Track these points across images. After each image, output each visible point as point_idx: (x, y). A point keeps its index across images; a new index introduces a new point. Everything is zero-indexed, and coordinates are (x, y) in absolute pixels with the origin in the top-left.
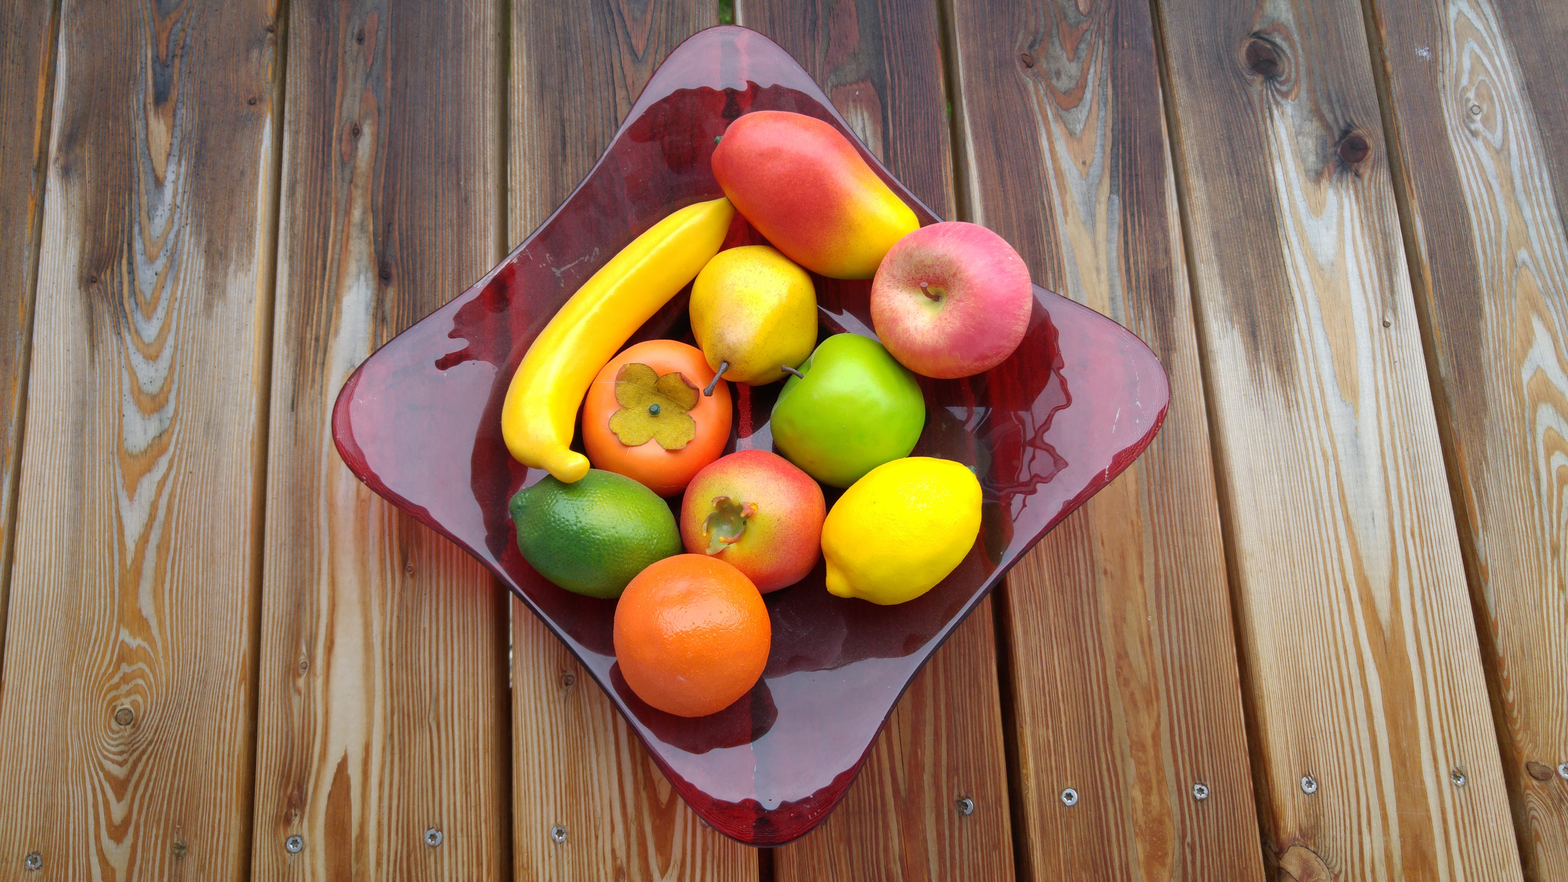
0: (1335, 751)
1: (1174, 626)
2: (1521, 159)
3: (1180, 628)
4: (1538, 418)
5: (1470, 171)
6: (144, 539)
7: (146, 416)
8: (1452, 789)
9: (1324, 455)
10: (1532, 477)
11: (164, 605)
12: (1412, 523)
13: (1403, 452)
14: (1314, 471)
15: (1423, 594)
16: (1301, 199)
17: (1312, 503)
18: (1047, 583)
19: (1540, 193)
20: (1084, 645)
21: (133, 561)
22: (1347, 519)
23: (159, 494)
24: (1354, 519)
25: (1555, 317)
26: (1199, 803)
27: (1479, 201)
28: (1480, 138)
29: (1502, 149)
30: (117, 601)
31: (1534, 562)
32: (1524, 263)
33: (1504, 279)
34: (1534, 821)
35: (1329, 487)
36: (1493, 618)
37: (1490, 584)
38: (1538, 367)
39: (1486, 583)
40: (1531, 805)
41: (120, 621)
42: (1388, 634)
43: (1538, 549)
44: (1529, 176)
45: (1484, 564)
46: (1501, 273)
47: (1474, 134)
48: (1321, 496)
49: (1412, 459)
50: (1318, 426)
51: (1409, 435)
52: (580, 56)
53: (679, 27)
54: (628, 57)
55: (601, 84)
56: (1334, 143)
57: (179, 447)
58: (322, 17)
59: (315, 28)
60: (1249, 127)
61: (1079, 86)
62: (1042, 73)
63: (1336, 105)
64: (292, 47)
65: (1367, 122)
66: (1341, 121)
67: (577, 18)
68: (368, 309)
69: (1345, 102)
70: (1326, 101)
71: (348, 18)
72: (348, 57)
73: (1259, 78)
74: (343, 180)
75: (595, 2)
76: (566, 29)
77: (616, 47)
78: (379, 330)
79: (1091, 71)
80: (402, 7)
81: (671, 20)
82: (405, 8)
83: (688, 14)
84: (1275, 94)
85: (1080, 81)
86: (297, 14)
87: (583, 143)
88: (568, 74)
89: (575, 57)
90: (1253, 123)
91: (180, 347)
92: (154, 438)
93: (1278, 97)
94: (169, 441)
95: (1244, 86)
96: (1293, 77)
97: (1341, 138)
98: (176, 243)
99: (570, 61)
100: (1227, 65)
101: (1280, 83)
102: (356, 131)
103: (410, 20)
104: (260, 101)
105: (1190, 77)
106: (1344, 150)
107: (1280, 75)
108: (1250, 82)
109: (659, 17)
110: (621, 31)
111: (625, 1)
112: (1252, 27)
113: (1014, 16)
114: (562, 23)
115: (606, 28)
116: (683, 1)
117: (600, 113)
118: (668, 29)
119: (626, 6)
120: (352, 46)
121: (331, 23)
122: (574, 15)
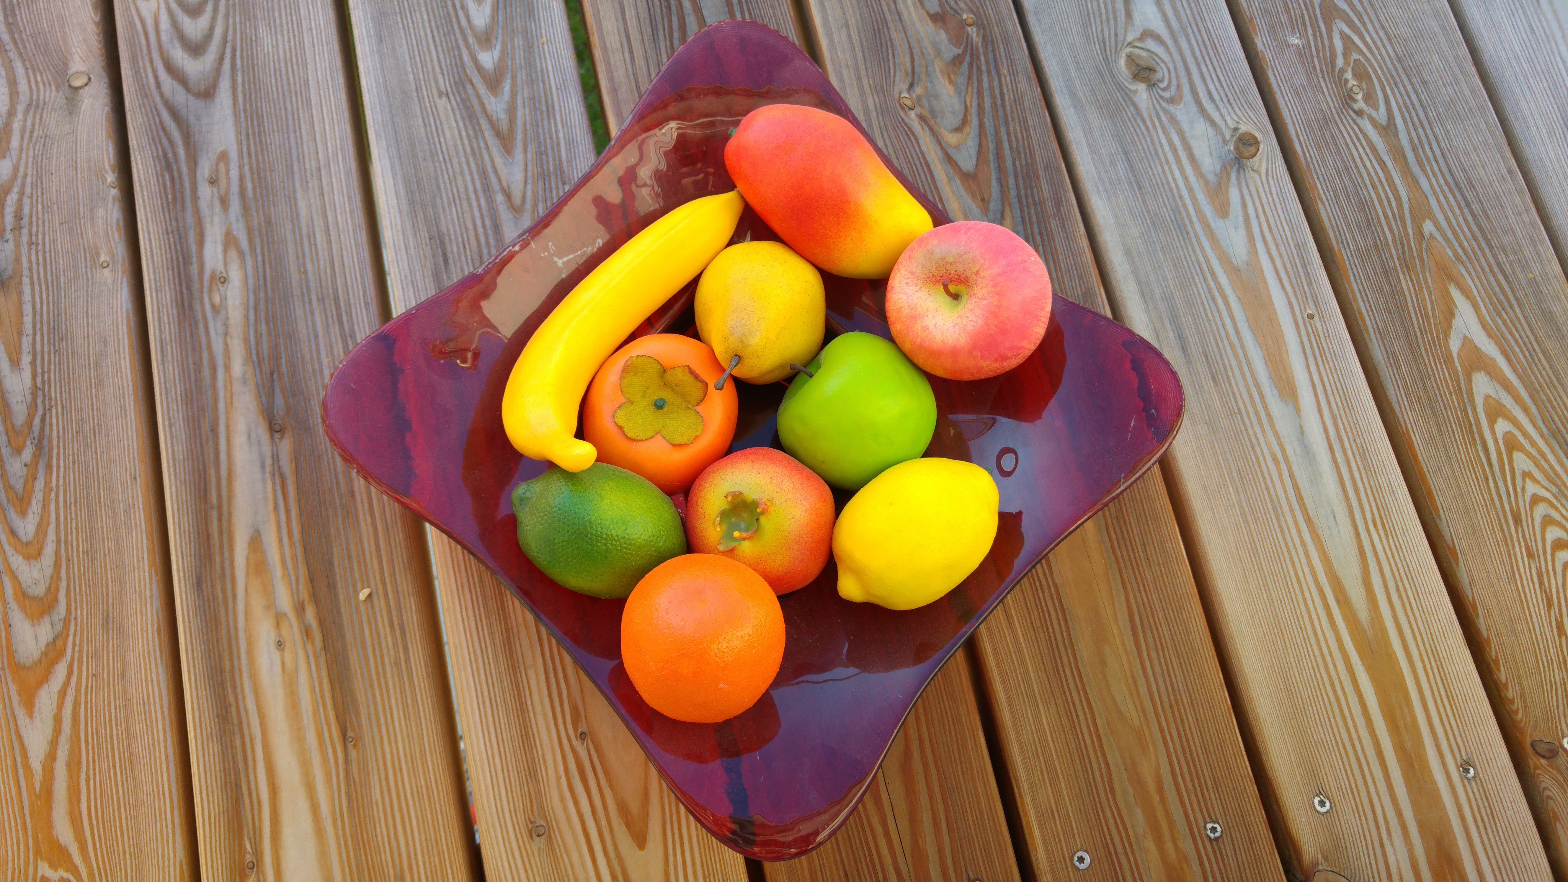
0: (1340, 763)
1: (1156, 661)
2: (1409, 133)
3: (1163, 662)
4: (1474, 388)
5: (1361, 151)
6: (50, 758)
7: (36, 621)
8: (1463, 783)
9: (1274, 459)
10: (1480, 448)
11: (83, 827)
12: (1373, 515)
13: (1350, 443)
14: (1267, 477)
15: (1397, 586)
16: (1205, 202)
17: (1271, 510)
18: (1022, 640)
19: (1434, 163)
20: (1069, 698)
21: (42, 784)
22: (1309, 521)
23: (60, 706)
24: (1315, 520)
25: (1472, 284)
26: (1214, 843)
27: (1376, 179)
28: (1365, 117)
29: (1388, 125)
30: (30, 832)
31: (1499, 535)
32: (1431, 235)
33: (1415, 254)
34: (1550, 801)
35: (1285, 492)
36: (1471, 599)
37: (1461, 565)
38: (1465, 337)
39: (1457, 564)
40: (1543, 785)
41: (38, 853)
42: (1370, 633)
43: (1500, 521)
44: (1419, 147)
45: (1451, 545)
46: (1410, 248)
47: (1360, 113)
48: (1279, 502)
49: (1361, 450)
50: (1263, 431)
51: (1353, 426)
52: (449, 166)
53: (546, 121)
54: (499, 161)
55: (475, 191)
56: (1225, 142)
57: (77, 649)
58: (167, 164)
59: (163, 177)
60: (1141, 137)
61: (965, 121)
62: (926, 113)
63: (1220, 104)
64: (141, 201)
65: (1252, 117)
66: (1228, 119)
67: (439, 126)
68: (263, 466)
69: (1229, 101)
70: (1209, 102)
71: (195, 163)
72: (203, 204)
73: (1142, 87)
74: (217, 334)
75: (455, 107)
76: (429, 140)
77: (484, 152)
78: (278, 488)
79: (975, 104)
80: (252, 142)
81: (536, 115)
82: (255, 143)
83: (553, 106)
84: (1161, 101)
85: (965, 116)
86: (140, 166)
87: (466, 256)
88: (439, 187)
89: (444, 168)
90: (1145, 133)
91: (63, 540)
92: (48, 644)
93: (1164, 104)
94: (65, 645)
95: (1128, 97)
96: (1174, 82)
97: (1232, 136)
98: (42, 429)
99: (439, 173)
100: (1108, 78)
101: (1164, 90)
102: (222, 279)
103: (263, 155)
104: (114, 263)
105: (1073, 95)
106: (1237, 148)
107: (1161, 81)
108: (1135, 92)
109: (523, 114)
110: (487, 133)
111: (486, 102)
112: (1125, 38)
113: (888, 60)
114: (424, 134)
115: (471, 133)
116: (545, 94)
117: (479, 222)
118: (535, 126)
119: (488, 107)
120: (205, 190)
121: (178, 169)
122: (435, 123)
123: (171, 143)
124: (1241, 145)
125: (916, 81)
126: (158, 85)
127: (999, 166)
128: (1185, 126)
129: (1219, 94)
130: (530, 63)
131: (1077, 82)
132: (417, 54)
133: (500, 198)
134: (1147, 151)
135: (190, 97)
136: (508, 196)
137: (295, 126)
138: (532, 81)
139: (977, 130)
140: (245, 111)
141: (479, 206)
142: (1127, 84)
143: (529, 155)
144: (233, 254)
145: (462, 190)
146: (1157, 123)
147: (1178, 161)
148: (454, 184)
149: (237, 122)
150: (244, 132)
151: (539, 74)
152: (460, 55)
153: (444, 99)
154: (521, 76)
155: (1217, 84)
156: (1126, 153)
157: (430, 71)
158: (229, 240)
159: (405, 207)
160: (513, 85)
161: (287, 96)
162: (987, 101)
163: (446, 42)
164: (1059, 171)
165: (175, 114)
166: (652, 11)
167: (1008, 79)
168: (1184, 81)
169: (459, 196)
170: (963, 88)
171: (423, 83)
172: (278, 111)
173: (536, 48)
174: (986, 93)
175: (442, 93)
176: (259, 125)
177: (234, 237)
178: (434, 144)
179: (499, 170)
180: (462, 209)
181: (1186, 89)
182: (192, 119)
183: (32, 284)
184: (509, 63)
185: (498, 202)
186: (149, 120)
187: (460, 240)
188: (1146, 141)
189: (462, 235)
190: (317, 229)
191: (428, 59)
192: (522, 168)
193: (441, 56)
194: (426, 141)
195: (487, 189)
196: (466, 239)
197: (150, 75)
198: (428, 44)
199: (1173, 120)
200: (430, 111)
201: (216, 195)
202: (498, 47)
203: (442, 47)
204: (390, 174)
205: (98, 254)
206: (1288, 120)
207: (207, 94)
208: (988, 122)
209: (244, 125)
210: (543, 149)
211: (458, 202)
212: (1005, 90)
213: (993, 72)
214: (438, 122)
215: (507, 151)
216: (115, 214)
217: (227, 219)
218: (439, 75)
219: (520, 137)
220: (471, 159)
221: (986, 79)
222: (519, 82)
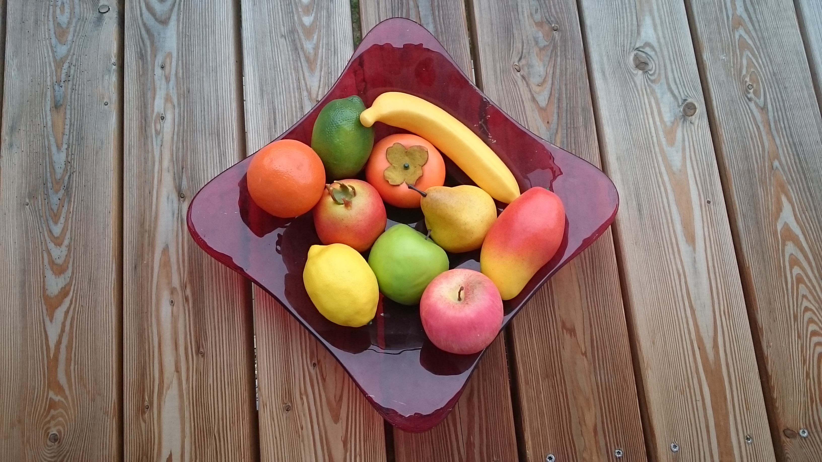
0: (687, 428)
2: (774, 113)
4: (786, 250)
5: (748, 119)
6: (59, 343)
7: (57, 276)
8: (745, 445)
9: (678, 273)
10: (783, 280)
11: (71, 377)
12: (724, 307)
14: (673, 283)
15: (730, 344)
16: (663, 137)
19: (784, 130)
21: (54, 355)
22: (691, 306)
23: (65, 319)
25: (793, 196)
26: (618, 460)
27: (753, 135)
28: (753, 102)
29: (764, 107)
30: (47, 376)
31: (785, 324)
32: (777, 168)
33: (767, 177)
34: (788, 460)
35: (681, 290)
36: (766, 355)
37: (764, 337)
38: (785, 222)
39: (761, 337)
40: (786, 453)
41: (49, 387)
42: (713, 366)
43: (787, 319)
44: (778, 121)
45: (761, 327)
46: (765, 173)
47: (750, 100)
48: (677, 295)
49: (724, 274)
50: (675, 258)
51: (721, 261)
52: (282, 74)
53: (333, 56)
54: (307, 74)
55: (294, 89)
56: (679, 106)
57: (75, 292)
58: (142, 56)
59: (139, 62)
61: (544, 81)
62: (525, 74)
63: (679, 85)
64: (127, 73)
65: (695, 95)
66: (682, 94)
67: (279, 53)
68: (173, 214)
69: (684, 85)
70: (674, 84)
71: (155, 56)
72: (156, 78)
73: (640, 72)
74: (157, 145)
75: (288, 44)
76: (273, 59)
77: (300, 69)
78: (180, 225)
79: (551, 72)
80: (184, 49)
81: (328, 53)
82: (186, 50)
83: (337, 49)
84: (648, 81)
85: (545, 78)
86: (128, 55)
87: (285, 121)
88: (276, 84)
89: (279, 74)
90: (638, 97)
91: (73, 238)
92: (62, 288)
93: (649, 83)
94: (70, 289)
95: (632, 77)
96: (657, 72)
97: (683, 103)
98: (69, 182)
99: (277, 77)
100: (623, 66)
101: (651, 75)
102: (162, 118)
103: (189, 56)
104: (110, 103)
105: (604, 73)
107: (651, 70)
108: (635, 75)
109: (322, 52)
110: (303, 59)
111: (304, 43)
112: (635, 45)
113: (510, 44)
114: (271, 56)
115: (295, 58)
116: (334, 42)
117: (293, 105)
118: (327, 58)
119: (305, 46)
120: (158, 71)
121: (147, 59)
122: (277, 51)
123: (144, 45)
124: (686, 109)
125: (523, 57)
126: (141, 15)
127: (559, 106)
129: (679, 80)
130: (328, 26)
131: (607, 68)
132: (272, 13)
133: (305, 94)
134: (637, 106)
135: (156, 23)
136: (310, 94)
137: (206, 43)
138: (328, 34)
139: (550, 86)
140: (182, 33)
142: (632, 70)
143: (322, 73)
144: (169, 105)
145: (287, 87)
146: (644, 92)
147: (652, 114)
148: (283, 83)
149: (178, 39)
150: (181, 44)
151: (332, 31)
152: (293, 16)
153: (283, 39)
154: (324, 31)
155: (679, 74)
156: (626, 107)
157: (278, 23)
158: (168, 99)
160: (319, 36)
161: (204, 26)
162: (558, 71)
163: (287, 9)
164: (589, 111)
165: (148, 31)
166: (393, 5)
167: (571, 60)
168: (663, 72)
169: (285, 89)
170: (547, 63)
171: (273, 29)
172: (199, 34)
173: (332, 18)
174: (558, 67)
175: (283, 36)
176: (188, 40)
177: (171, 96)
178: (276, 61)
179: (306, 80)
180: (286, 96)
181: (663, 76)
182: (156, 34)
183: (71, 109)
184: (318, 24)
185: (304, 96)
186: (135, 32)
187: (283, 113)
188: (637, 101)
189: (284, 110)
190: (212, 100)
191: (277, 17)
192: (318, 79)
193: (284, 16)
194: (272, 60)
195: (299, 88)
196: (286, 112)
197: (138, 10)
198: (278, 9)
199: (653, 92)
200: (275, 44)
201: (163, 74)
202: (313, 15)
203: (285, 11)
205: (103, 98)
206: (714, 98)
207: (164, 22)
208: (557, 83)
209: (181, 39)
211: (284, 92)
212: (568, 67)
213: (564, 57)
214: (279, 51)
215: (312, 70)
216: (114, 78)
217: (168, 88)
218: (282, 26)
219: (319, 63)
220: (293, 72)
221: (559, 59)
222: (322, 35)
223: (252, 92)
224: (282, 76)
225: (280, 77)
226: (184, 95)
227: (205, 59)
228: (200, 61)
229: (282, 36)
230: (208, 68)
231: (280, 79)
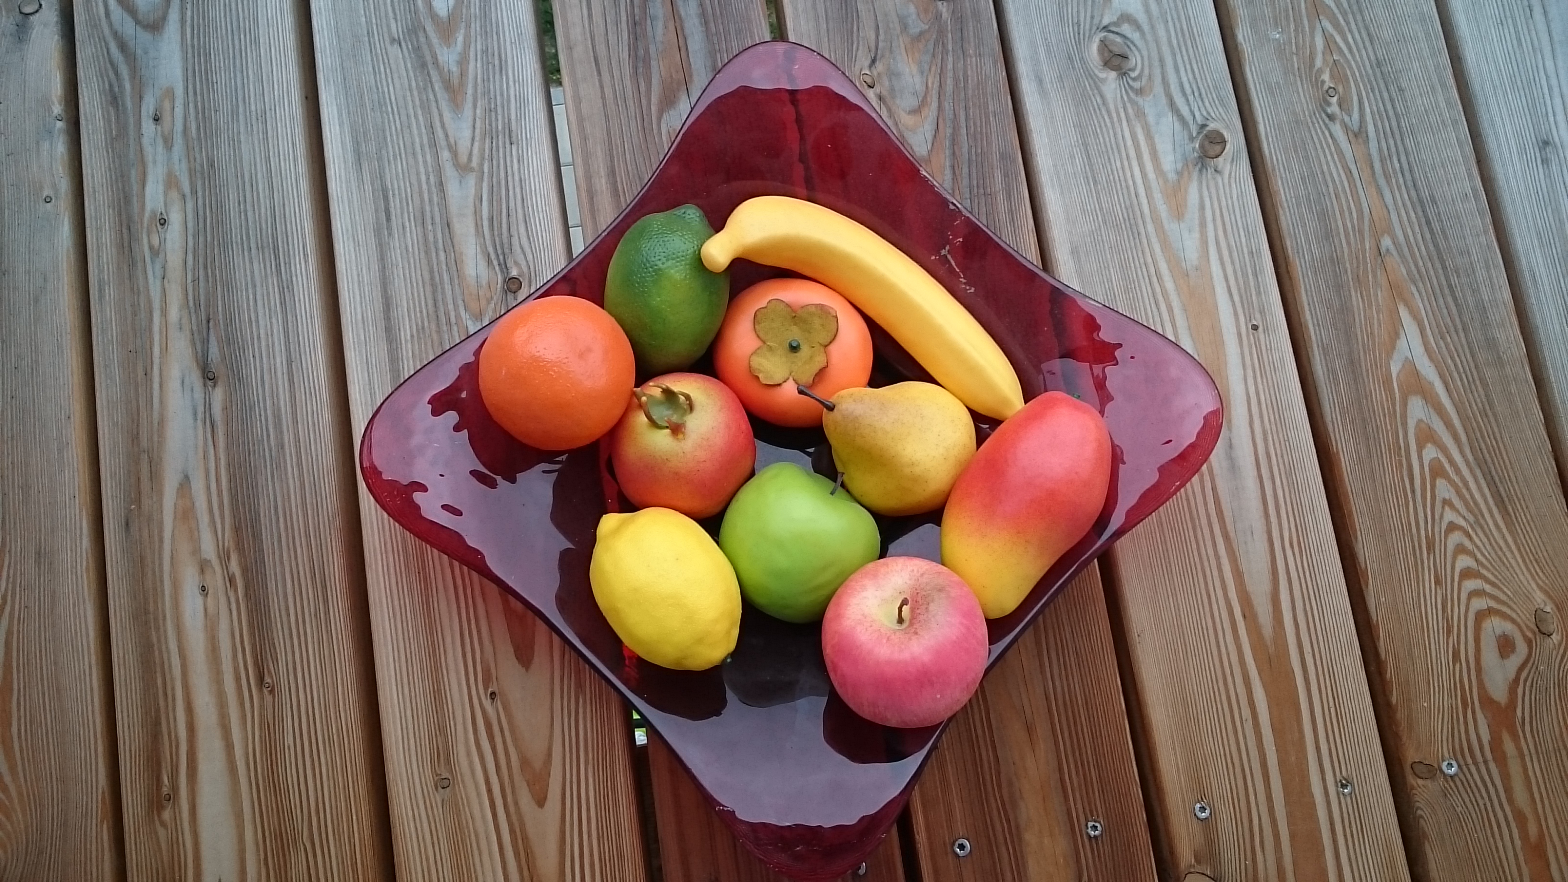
1: (1055, 661)
2: (1379, 142)
3: (1062, 663)
4: (1408, 412)
5: (1329, 158)
8: (1339, 798)
10: (1405, 473)
12: (1290, 531)
13: (1277, 460)
15: (1304, 605)
16: (1161, 202)
17: (1189, 522)
19: (1400, 176)
22: (1226, 535)
24: (1233, 536)
26: (1093, 841)
27: (1340, 188)
28: (1338, 122)
29: (1360, 132)
31: (1411, 561)
32: (1388, 252)
33: (1369, 269)
35: (1205, 504)
36: (1375, 622)
37: (1370, 588)
38: (1407, 359)
39: (1366, 583)
40: (1417, 805)
42: (1271, 649)
43: (1413, 545)
44: (1387, 158)
45: (1363, 567)
46: (1365, 263)
47: (1332, 117)
48: (1198, 514)
49: (1287, 466)
51: (1282, 442)
52: (397, 119)
53: (497, 76)
54: (447, 115)
55: (422, 146)
56: (1192, 139)
58: (114, 100)
59: (108, 111)
60: (1104, 129)
61: (923, 103)
62: (885, 93)
63: (1191, 98)
64: (86, 135)
65: (1223, 114)
66: (1197, 114)
67: (389, 74)
68: (195, 414)
69: (1200, 94)
70: (1180, 95)
71: (141, 98)
72: (145, 141)
73: (1113, 75)
74: (154, 276)
75: (407, 55)
76: (378, 91)
77: (434, 104)
78: (209, 435)
79: (936, 84)
80: (198, 80)
81: (488, 69)
82: (201, 82)
83: (506, 61)
84: (1130, 91)
85: (925, 97)
86: (86, 99)
87: (408, 212)
88: (385, 138)
89: (392, 120)
90: (1109, 124)
93: (1132, 94)
95: (1097, 85)
96: (1146, 72)
97: (1199, 133)
99: (387, 124)
100: (1077, 64)
101: (1134, 79)
102: (162, 221)
103: (209, 94)
104: (56, 198)
105: (1040, 81)
106: (1202, 146)
107: (1133, 70)
108: (1103, 81)
109: (474, 67)
110: (437, 86)
111: (438, 52)
112: (1101, 21)
113: (852, 33)
114: (373, 83)
115: (421, 84)
116: (499, 48)
117: (423, 178)
118: (486, 80)
119: (440, 58)
120: (149, 126)
121: (123, 105)
122: (385, 71)
123: (118, 76)
124: (1206, 143)
125: (878, 57)
126: (108, 17)
127: (954, 154)
128: (1151, 119)
129: (1191, 87)
130: (485, 14)
131: (1045, 68)
133: (445, 155)
134: (1108, 145)
135: (138, 29)
136: (455, 154)
138: (486, 32)
139: (935, 113)
140: (193, 46)
141: (425, 162)
142: (1096, 72)
143: (478, 111)
144: (174, 195)
145: (408, 144)
146: (1123, 115)
147: (1139, 157)
148: (401, 137)
149: (185, 59)
150: (191, 69)
151: (494, 26)
153: (396, 47)
154: (476, 27)
155: (1190, 76)
156: (1086, 145)
157: (383, 16)
158: (170, 182)
159: (350, 157)
160: (467, 37)
161: (235, 32)
162: (949, 82)
164: (1014, 160)
165: (123, 47)
167: (974, 59)
168: (1157, 71)
169: (405, 150)
170: (926, 67)
171: (375, 28)
172: (226, 49)
174: (950, 74)
175: (395, 42)
176: (206, 65)
177: (176, 176)
178: (383, 92)
179: (447, 126)
180: (407, 164)
181: (1158, 80)
182: (139, 52)
184: (464, 12)
185: (445, 159)
186: (97, 51)
187: (404, 196)
188: (1108, 133)
189: (406, 191)
190: (259, 176)
191: (381, 2)
192: (470, 123)
194: (375, 89)
195: (433, 144)
196: (409, 195)
197: (101, 4)
199: (1140, 114)
200: (381, 58)
201: (159, 133)
204: (336, 121)
205: (41, 188)
206: (1260, 119)
207: (156, 26)
208: (947, 106)
209: (190, 61)
210: (493, 106)
211: (403, 156)
212: (969, 73)
213: (960, 52)
214: (388, 70)
215: (456, 104)
216: (61, 147)
217: (170, 159)
218: (392, 22)
219: (470, 91)
220: (420, 112)
221: (950, 59)
222: (473, 33)
223: (338, 157)
224: (398, 122)
225: (392, 123)
226: (203, 173)
227: (240, 99)
228: (232, 101)
229: (393, 41)
230: (248, 113)
231: (393, 128)
